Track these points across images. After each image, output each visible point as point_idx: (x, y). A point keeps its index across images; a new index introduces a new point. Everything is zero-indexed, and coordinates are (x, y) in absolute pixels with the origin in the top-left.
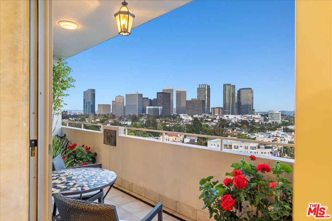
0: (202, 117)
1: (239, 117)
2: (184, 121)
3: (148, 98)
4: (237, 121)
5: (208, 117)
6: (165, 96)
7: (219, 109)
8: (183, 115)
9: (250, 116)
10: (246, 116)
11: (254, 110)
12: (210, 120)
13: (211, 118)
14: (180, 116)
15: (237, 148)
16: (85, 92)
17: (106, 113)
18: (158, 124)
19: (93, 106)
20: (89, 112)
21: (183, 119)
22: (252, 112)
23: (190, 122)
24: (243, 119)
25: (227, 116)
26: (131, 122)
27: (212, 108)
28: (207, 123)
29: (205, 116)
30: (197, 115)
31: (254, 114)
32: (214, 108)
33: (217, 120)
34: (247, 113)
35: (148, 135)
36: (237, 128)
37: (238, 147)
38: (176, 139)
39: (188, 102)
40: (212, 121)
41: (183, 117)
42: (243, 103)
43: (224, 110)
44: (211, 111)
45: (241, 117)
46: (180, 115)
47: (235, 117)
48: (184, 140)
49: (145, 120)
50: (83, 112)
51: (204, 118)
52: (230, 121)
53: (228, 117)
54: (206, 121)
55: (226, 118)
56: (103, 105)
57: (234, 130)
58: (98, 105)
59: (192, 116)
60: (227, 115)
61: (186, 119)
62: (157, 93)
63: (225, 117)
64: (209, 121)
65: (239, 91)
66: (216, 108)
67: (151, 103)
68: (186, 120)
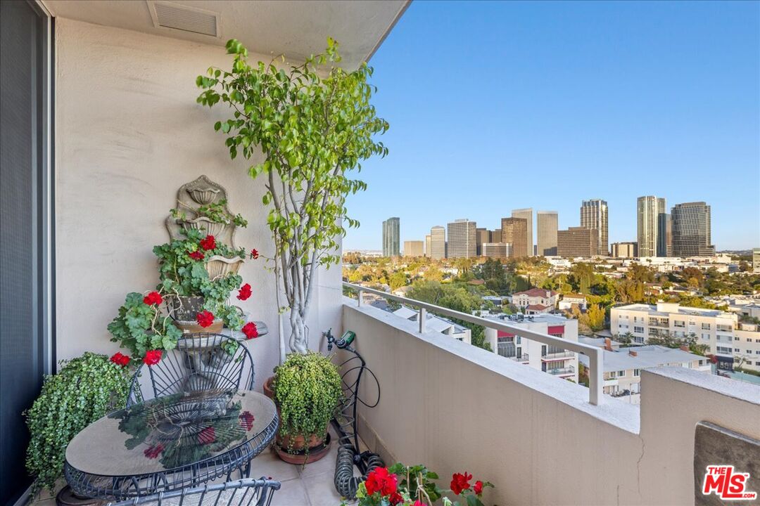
0: (592, 261)
1: (676, 262)
2: (555, 268)
3: (485, 229)
4: (671, 269)
5: (604, 262)
6: (517, 223)
7: (628, 246)
8: (552, 257)
9: (702, 259)
10: (693, 260)
11: (713, 247)
12: (610, 267)
13: (611, 264)
14: (545, 260)
15: (681, 326)
16: (384, 223)
17: (417, 256)
18: (506, 274)
19: (396, 245)
20: (391, 253)
21: (554, 266)
22: (710, 251)
23: (565, 270)
24: (686, 265)
25: (647, 260)
26: (457, 270)
27: (612, 245)
28: (603, 274)
29: (599, 259)
30: (582, 258)
31: (711, 255)
32: (617, 245)
33: (626, 268)
34: (697, 254)
35: (488, 293)
36: (673, 284)
37: (684, 323)
38: (542, 302)
39: (560, 234)
40: (614, 268)
41: (552, 262)
42: (685, 232)
43: (637, 249)
44: (610, 250)
45: (682, 262)
46: (545, 257)
47: (666, 261)
48: (558, 304)
49: (481, 266)
50: (382, 253)
51: (596, 264)
52: (655, 271)
53: (650, 261)
54: (601, 269)
55: (647, 264)
56: (412, 242)
57: (668, 288)
58: (405, 242)
59: (571, 260)
60: (649, 258)
61: (559, 265)
62: (502, 219)
63: (643, 261)
64: (607, 270)
65: (676, 211)
66: (622, 243)
67: (491, 236)
68: (558, 267)
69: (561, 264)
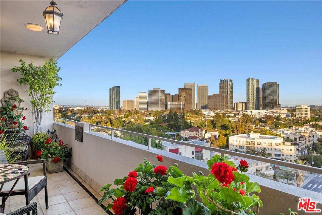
0: (225, 112)
1: (263, 112)
2: (206, 116)
3: (170, 94)
4: (261, 116)
5: (230, 113)
6: (187, 91)
7: (242, 104)
8: (205, 110)
9: (276, 111)
10: (271, 112)
11: (280, 105)
12: (233, 115)
13: (234, 114)
14: (201, 111)
15: (260, 144)
16: (110, 89)
17: (130, 109)
18: (180, 120)
19: (118, 103)
20: (115, 108)
21: (205, 115)
22: (279, 107)
23: (211, 117)
24: (268, 114)
25: (250, 112)
26: (153, 118)
27: (235, 104)
28: (229, 119)
29: (227, 111)
30: (219, 111)
31: (280, 109)
32: (237, 103)
33: (240, 116)
34: (273, 108)
35: (169, 130)
36: (260, 124)
37: (261, 143)
38: (196, 134)
39: (209, 97)
40: (235, 116)
41: (205, 113)
42: (268, 97)
43: (246, 106)
44: (233, 106)
45: (266, 112)
46: (201, 110)
47: (259, 112)
48: (204, 135)
49: (167, 115)
50: (109, 108)
51: (227, 114)
52: (253, 116)
53: (251, 112)
54: (229, 116)
55: (250, 114)
56: (128, 101)
57: (257, 126)
58: (123, 101)
59: (214, 112)
60: (251, 110)
61: (208, 114)
62: (179, 88)
63: (249, 112)
64: (232, 117)
65: (264, 86)
66: (239, 103)
67: (173, 98)
68: (208, 115)
69: (209, 114)
